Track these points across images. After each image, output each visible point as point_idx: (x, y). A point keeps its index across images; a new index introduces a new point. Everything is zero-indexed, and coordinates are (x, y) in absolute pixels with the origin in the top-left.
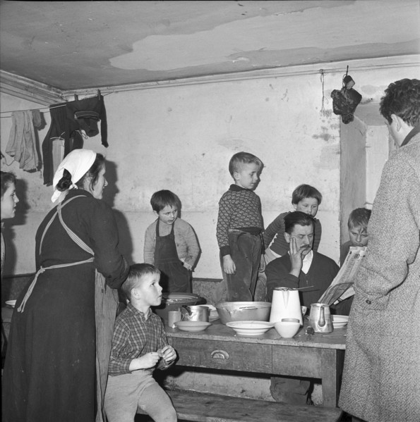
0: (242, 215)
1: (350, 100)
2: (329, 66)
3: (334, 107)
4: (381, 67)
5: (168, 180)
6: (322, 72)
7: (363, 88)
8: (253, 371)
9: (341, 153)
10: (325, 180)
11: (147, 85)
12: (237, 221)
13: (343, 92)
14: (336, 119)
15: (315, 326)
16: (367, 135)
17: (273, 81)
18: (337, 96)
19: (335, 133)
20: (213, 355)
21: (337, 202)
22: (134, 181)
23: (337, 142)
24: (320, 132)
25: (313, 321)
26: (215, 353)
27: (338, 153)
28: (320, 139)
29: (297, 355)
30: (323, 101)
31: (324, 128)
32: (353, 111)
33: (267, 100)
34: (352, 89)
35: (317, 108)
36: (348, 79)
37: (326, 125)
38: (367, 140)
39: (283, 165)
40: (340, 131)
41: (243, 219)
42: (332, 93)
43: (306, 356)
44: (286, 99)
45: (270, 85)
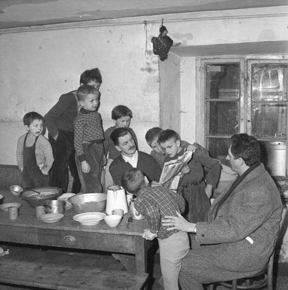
0: (91, 131)
1: (164, 44)
2: (150, 18)
3: (154, 49)
4: (186, 20)
5: (42, 99)
6: (145, 23)
7: (174, 35)
8: (91, 249)
9: (159, 81)
10: (150, 101)
11: (23, 29)
12: (88, 135)
13: (159, 39)
14: (156, 58)
15: (133, 216)
16: (181, 63)
17: (112, 28)
18: (155, 42)
19: (155, 67)
20: (65, 239)
21: (158, 116)
22: (18, 100)
23: (157, 73)
24: (145, 66)
25: (132, 212)
26: (66, 238)
27: (158, 81)
28: (145, 71)
29: (119, 239)
30: (147, 44)
31: (148, 64)
32: (167, 52)
33: (108, 42)
34: (166, 36)
35: (143, 49)
36: (163, 29)
37: (149, 61)
38: (181, 67)
39: (121, 89)
40: (159, 66)
41: (92, 134)
42: (152, 39)
43: (125, 240)
44: (121, 42)
45: (110, 31)
